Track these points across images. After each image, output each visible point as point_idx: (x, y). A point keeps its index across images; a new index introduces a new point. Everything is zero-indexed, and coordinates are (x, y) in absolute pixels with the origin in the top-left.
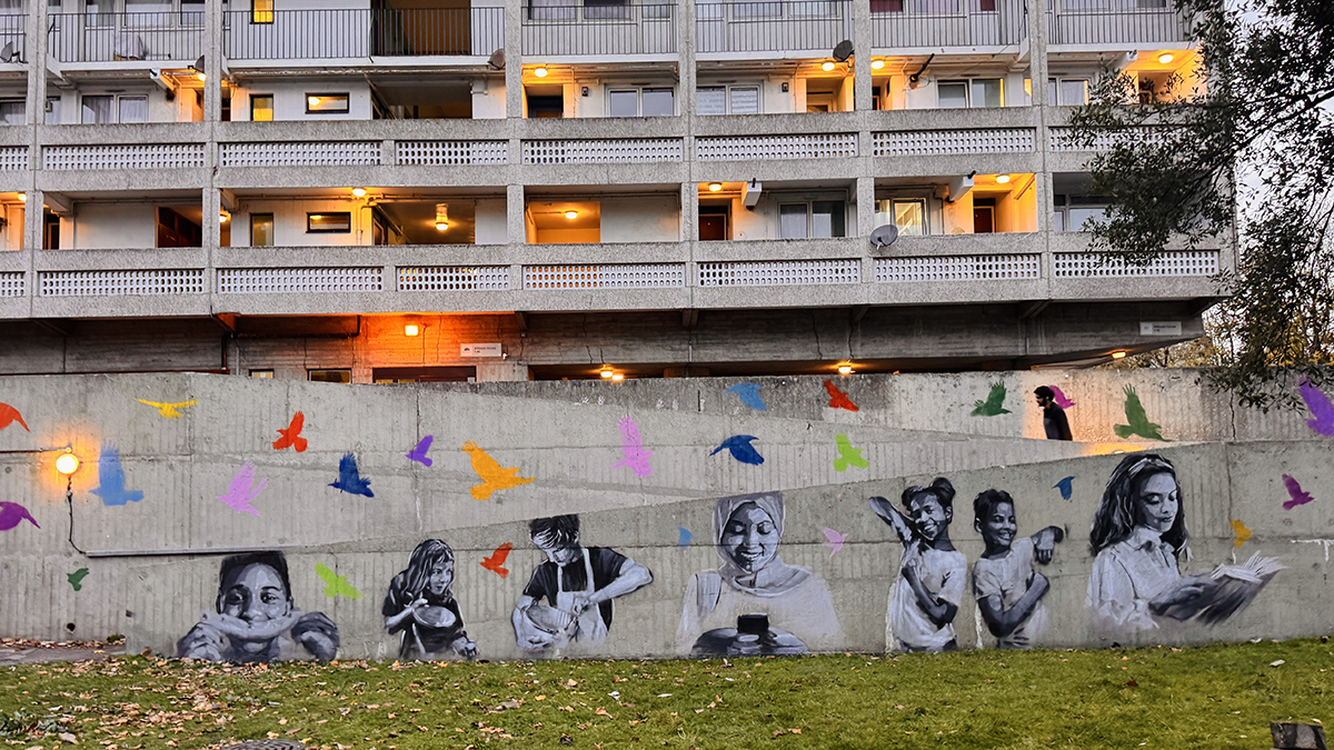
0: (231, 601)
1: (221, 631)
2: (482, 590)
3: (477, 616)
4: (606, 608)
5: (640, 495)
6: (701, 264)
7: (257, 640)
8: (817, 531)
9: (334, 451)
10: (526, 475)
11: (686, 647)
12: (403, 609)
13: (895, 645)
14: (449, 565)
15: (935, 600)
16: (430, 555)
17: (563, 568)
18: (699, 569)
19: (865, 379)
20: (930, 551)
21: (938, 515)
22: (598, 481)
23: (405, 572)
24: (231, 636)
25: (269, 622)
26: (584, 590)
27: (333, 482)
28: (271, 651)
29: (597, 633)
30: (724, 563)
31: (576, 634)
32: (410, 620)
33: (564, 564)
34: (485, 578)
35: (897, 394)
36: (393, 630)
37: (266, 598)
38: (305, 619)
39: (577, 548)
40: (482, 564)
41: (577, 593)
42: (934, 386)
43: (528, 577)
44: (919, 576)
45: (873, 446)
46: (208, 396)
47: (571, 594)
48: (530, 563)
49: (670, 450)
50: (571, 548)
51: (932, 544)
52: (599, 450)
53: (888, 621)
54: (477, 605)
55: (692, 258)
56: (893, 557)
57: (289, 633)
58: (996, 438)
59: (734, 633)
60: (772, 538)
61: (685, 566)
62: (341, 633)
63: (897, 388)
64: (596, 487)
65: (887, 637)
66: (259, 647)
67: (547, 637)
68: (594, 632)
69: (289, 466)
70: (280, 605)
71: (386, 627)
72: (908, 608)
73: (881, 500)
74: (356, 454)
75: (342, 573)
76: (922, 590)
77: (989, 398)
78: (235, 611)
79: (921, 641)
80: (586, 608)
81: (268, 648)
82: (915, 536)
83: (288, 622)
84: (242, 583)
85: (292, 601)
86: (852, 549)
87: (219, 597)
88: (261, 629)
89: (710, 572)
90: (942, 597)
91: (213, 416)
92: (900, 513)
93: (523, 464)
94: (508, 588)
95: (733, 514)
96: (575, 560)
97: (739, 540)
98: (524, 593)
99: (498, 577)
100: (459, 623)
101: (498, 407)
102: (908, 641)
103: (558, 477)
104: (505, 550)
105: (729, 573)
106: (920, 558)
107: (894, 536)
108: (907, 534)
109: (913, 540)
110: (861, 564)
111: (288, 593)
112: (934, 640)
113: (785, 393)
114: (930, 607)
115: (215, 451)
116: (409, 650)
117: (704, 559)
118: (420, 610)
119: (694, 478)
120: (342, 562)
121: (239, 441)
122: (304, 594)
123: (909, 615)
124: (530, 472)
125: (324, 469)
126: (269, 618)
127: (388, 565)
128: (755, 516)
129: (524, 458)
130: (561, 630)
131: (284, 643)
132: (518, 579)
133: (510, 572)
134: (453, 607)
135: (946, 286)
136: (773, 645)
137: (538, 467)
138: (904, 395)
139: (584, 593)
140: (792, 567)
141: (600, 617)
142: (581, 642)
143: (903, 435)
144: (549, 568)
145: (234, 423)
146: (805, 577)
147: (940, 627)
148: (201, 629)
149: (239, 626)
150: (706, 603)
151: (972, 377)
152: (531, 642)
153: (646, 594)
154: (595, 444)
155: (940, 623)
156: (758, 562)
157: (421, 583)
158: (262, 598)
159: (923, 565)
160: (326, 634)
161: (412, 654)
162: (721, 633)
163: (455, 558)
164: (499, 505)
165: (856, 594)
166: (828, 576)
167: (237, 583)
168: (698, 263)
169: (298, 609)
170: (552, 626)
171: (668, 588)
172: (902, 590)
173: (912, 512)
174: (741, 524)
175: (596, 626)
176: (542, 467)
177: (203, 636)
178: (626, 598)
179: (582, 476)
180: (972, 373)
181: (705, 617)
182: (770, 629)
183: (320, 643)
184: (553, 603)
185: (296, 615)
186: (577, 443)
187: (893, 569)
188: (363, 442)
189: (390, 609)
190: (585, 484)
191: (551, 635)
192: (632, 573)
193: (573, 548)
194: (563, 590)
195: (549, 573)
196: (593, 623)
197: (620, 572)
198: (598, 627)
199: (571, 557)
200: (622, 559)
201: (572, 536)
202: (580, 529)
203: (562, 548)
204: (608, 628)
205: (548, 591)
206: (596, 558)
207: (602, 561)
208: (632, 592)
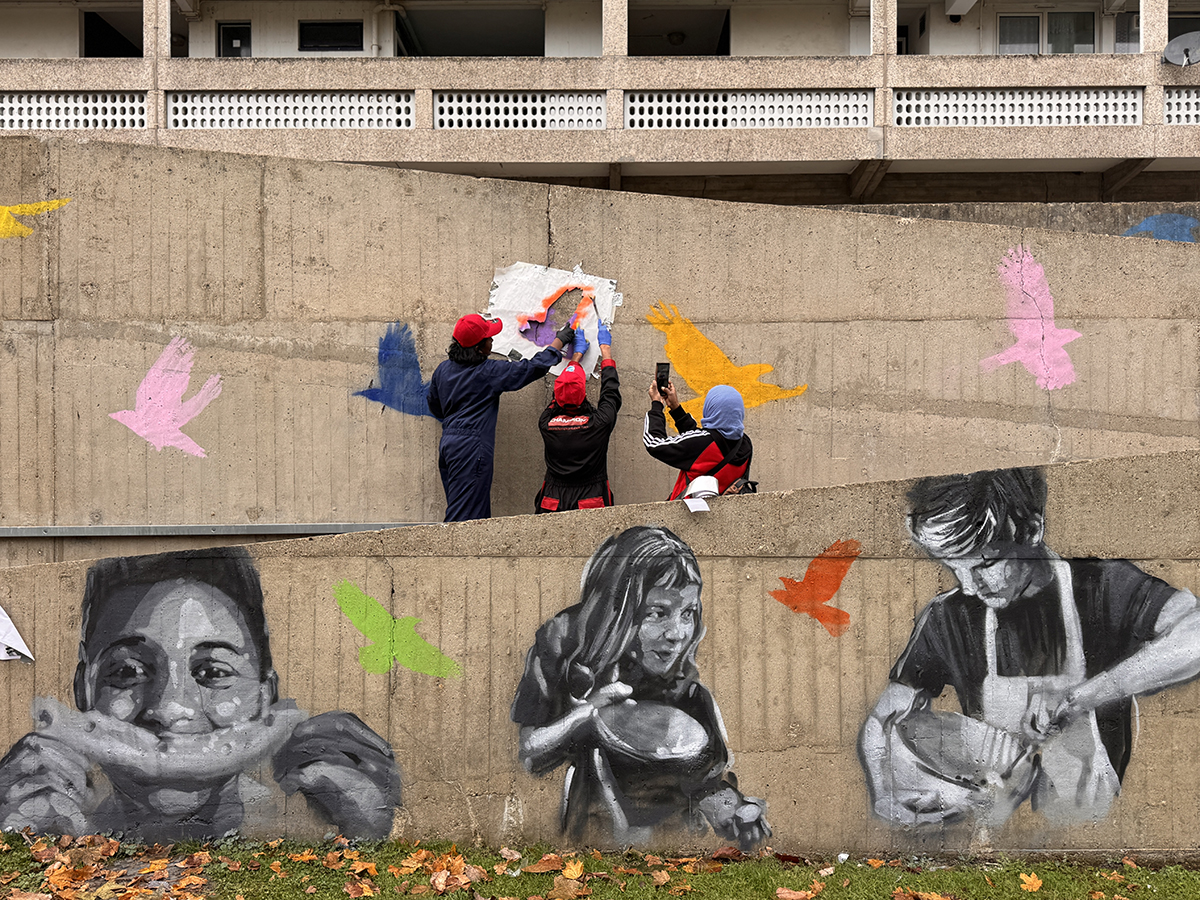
0: (115, 677)
1: (87, 756)
2: (776, 664)
3: (765, 734)
4: (1116, 722)
5: (1047, 428)
6: (899, 92)
7: (184, 781)
9: (367, 320)
10: (788, 379)
12: (567, 709)
14: (688, 595)
16: (639, 569)
17: (999, 612)
22: (951, 394)
23: (573, 612)
24: (114, 770)
25: (214, 738)
26: (1057, 673)
27: (365, 386)
28: (221, 811)
29: (1091, 788)
31: (1033, 787)
32: (582, 742)
33: (1002, 602)
34: (785, 631)
36: (544, 763)
37: (204, 671)
38: (309, 730)
39: (1040, 560)
40: (776, 594)
41: (1037, 681)
43: (903, 633)
46: (89, 190)
47: (1022, 683)
48: (907, 599)
49: (1116, 329)
50: (1021, 560)
52: (956, 327)
54: (763, 704)
55: (885, 81)
57: (266, 766)
62: (406, 768)
64: (945, 408)
66: (189, 800)
67: (953, 795)
68: (1082, 785)
69: (266, 349)
70: (242, 693)
71: (523, 754)
74: (413, 327)
75: (406, 610)
78: (123, 705)
80: (1060, 722)
81: (212, 804)
83: (263, 738)
84: (141, 631)
85: (274, 683)
87: (82, 667)
88: (191, 754)
91: (101, 233)
93: (782, 356)
94: (849, 660)
96: (1032, 591)
98: (893, 678)
99: (821, 632)
100: (716, 750)
101: (726, 226)
103: (859, 385)
104: (840, 558)
111: (264, 661)
115: (104, 313)
116: (584, 817)
118: (612, 712)
119: (1171, 393)
120: (408, 580)
121: (158, 292)
122: (306, 664)
124: (796, 373)
125: (344, 358)
126: (215, 727)
127: (528, 593)
129: (785, 342)
130: (994, 779)
131: (250, 790)
132: (876, 637)
133: (853, 620)
134: (699, 707)
137: (814, 362)
139: (1057, 683)
141: (1100, 747)
142: (1048, 812)
144: (963, 610)
145: (144, 252)
148: (36, 750)
149: (134, 742)
152: (912, 807)
154: (946, 311)
157: (615, 640)
158: (195, 672)
160: (365, 772)
161: (591, 828)
163: (705, 578)
167: (127, 632)
168: (895, 89)
169: (291, 704)
170: (968, 766)
175: (1087, 770)
176: (823, 363)
177: (42, 770)
178: (1173, 698)
179: (914, 384)
183: (351, 794)
184: (972, 705)
185: (284, 717)
186: (904, 307)
188: (429, 301)
189: (533, 708)
190: (920, 402)
191: (966, 792)
192: (1191, 628)
193: (1029, 560)
194: (1000, 673)
195: (961, 624)
196: (1080, 763)
197: (1157, 627)
198: (1095, 773)
199: (1021, 583)
200: (1164, 590)
201: (1026, 527)
202: (1047, 508)
203: (996, 560)
204: (1121, 775)
205: (957, 674)
206: (1089, 587)
207: (1106, 593)
208: (1187, 682)
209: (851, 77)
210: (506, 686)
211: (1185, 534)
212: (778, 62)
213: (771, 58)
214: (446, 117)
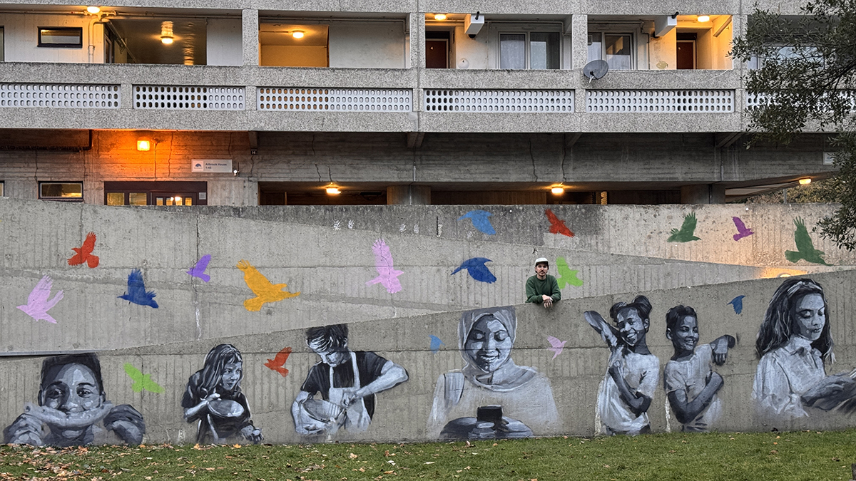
0: (52, 395)
1: (42, 421)
2: (266, 386)
3: (262, 408)
4: (370, 401)
5: (391, 308)
6: (428, 91)
7: (74, 428)
8: (542, 338)
9: (123, 268)
10: (293, 290)
11: (435, 433)
12: (199, 402)
13: (602, 429)
14: (238, 365)
15: (634, 394)
16: (222, 357)
17: (333, 368)
18: (447, 370)
19: (580, 209)
20: (631, 356)
21: (638, 326)
22: (355, 295)
23: (201, 371)
24: (51, 425)
25: (84, 413)
26: (351, 386)
27: (122, 294)
28: (86, 437)
29: (362, 422)
30: (467, 364)
31: (345, 422)
32: (205, 411)
33: (335, 365)
34: (269, 376)
35: (607, 222)
36: (192, 419)
37: (81, 392)
38: (115, 410)
39: (346, 352)
40: (266, 365)
41: (345, 389)
42: (637, 216)
43: (305, 375)
44: (623, 374)
45: (586, 268)
46: (9, 217)
47: (341, 390)
48: (306, 365)
49: (417, 270)
50: (341, 352)
51: (633, 349)
52: (356, 269)
53: (598, 411)
54: (262, 399)
55: (419, 85)
56: (602, 359)
57: (101, 422)
58: (687, 262)
59: (474, 421)
60: (507, 344)
61: (435, 367)
62: (147, 422)
63: (606, 217)
64: (353, 301)
65: (596, 424)
66: (76, 434)
67: (320, 425)
68: (359, 421)
69: (82, 280)
70: (94, 399)
71: (185, 417)
72: (614, 401)
73: (594, 314)
75: (147, 372)
76: (624, 386)
77: (683, 227)
78: (54, 404)
79: (623, 427)
80: (353, 402)
81: (84, 434)
82: (620, 342)
83: (100, 413)
84: (60, 380)
85: (104, 395)
86: (570, 353)
87: (40, 392)
88: (76, 419)
89: (455, 372)
90: (639, 391)
91: (14, 235)
92: (608, 324)
93: (290, 281)
94: (288, 384)
95: (475, 324)
96: (344, 362)
97: (479, 346)
98: (302, 389)
99: (280, 376)
100: (246, 413)
101: (268, 231)
102: (613, 427)
103: (320, 292)
104: (286, 353)
105: (470, 372)
106: (623, 360)
107: (603, 342)
108: (614, 341)
109: (618, 346)
110: (577, 365)
111: (101, 389)
112: (633, 425)
113: (511, 220)
114: (630, 400)
115: (15, 266)
116: (205, 435)
117: (451, 362)
118: (214, 403)
119: (438, 294)
120: (148, 362)
121: (38, 258)
122: (115, 389)
123: (614, 406)
124: (296, 287)
125: (114, 283)
126: (85, 410)
127: (186, 365)
128: (493, 326)
129: (291, 275)
130: (332, 420)
131: (96, 430)
132: (297, 377)
133: (290, 372)
134: (241, 400)
135: (652, 117)
136: (505, 430)
137: (303, 283)
138: (612, 222)
139: (352, 389)
140: (522, 367)
141: (365, 409)
142: (349, 429)
143: (611, 260)
144: (323, 368)
145: (32, 242)
146: (532, 375)
147: (637, 416)
148: (25, 419)
149: (58, 416)
150: (452, 396)
151: (669, 208)
152: (307, 429)
153: (403, 390)
154: (352, 264)
155: (637, 412)
156: (495, 363)
157: (215, 380)
158: (78, 393)
159: (626, 366)
160: (134, 423)
161: (207, 439)
162: (463, 421)
163: (243, 360)
164: (269, 316)
165: (572, 389)
166: (550, 374)
167: (56, 380)
168: (424, 89)
169: (110, 402)
170: (324, 416)
171: (421, 385)
172: (609, 386)
173: (618, 323)
174: (481, 332)
175: (361, 416)
176: (306, 284)
177: (27, 425)
179: (341, 291)
180: (669, 205)
181: (451, 408)
182: (503, 418)
183: (129, 430)
184: (326, 397)
185: (107, 406)
186: (337, 262)
187: (603, 369)
188: (148, 260)
189: (188, 402)
190: (344, 298)
191: (324, 424)
192: (392, 372)
193: (343, 352)
194: (334, 387)
195: (322, 372)
196: (359, 414)
197: (382, 372)
198: (363, 417)
199: (341, 359)
200: (384, 361)
201: (342, 342)
202: (348, 336)
203: (333, 352)
204: (371, 418)
205: (320, 386)
206: (361, 360)
207: (366, 362)
208: (391, 388)
209: (398, 81)
210: (179, 396)
211: (390, 343)
212: (353, 71)
213: (348, 69)
214: (141, 101)
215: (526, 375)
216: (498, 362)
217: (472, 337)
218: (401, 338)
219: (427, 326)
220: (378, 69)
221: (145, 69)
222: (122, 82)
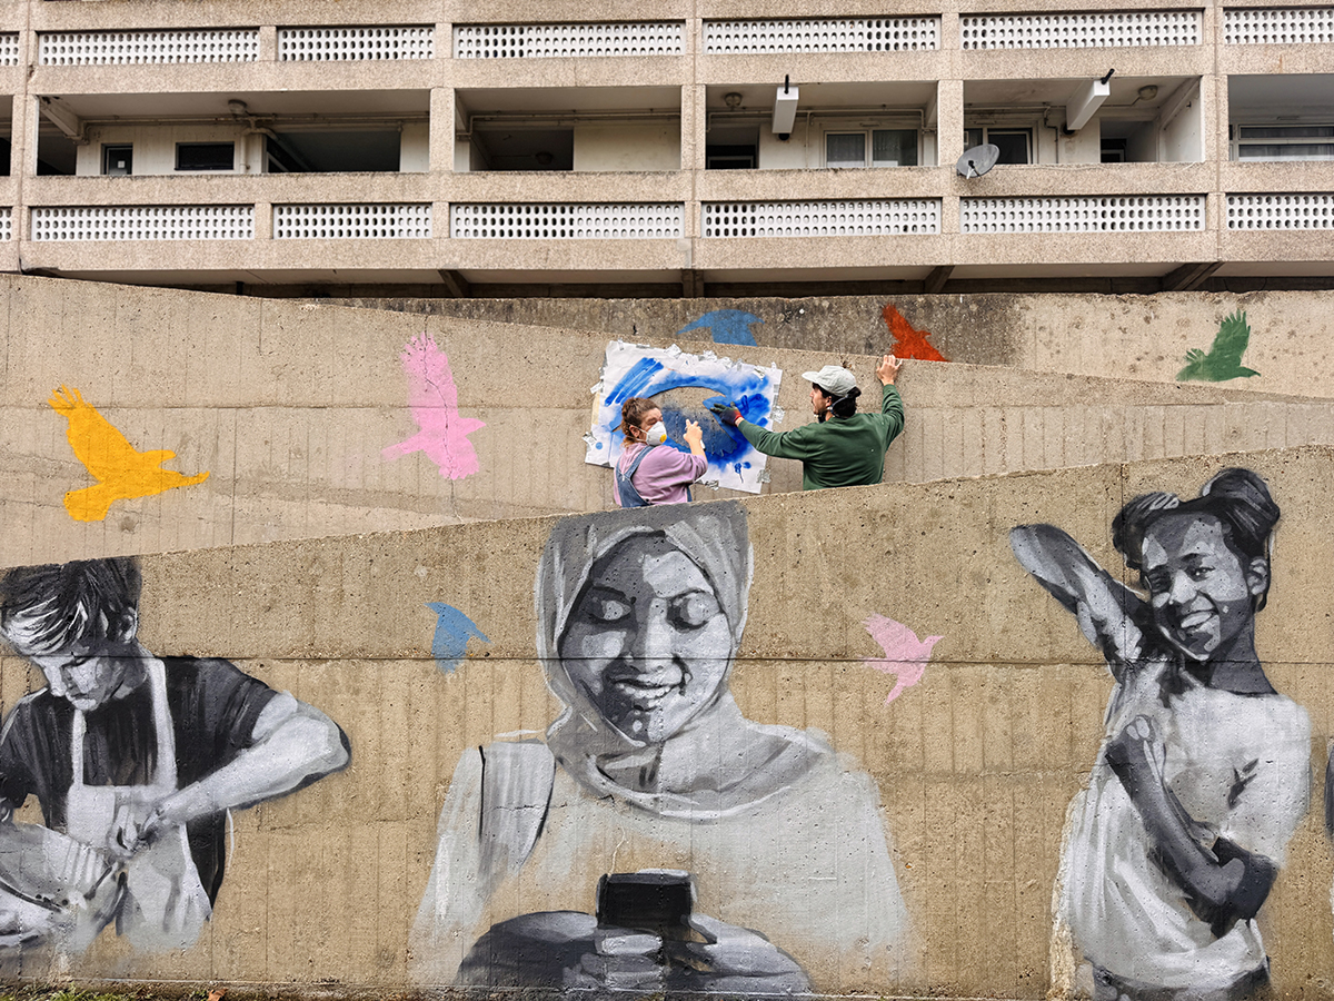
4: (208, 839)
6: (708, 205)
8: (846, 623)
10: (189, 465)
11: (440, 966)
13: (1075, 978)
15: (1208, 846)
17: (88, 715)
18: (490, 730)
19: (966, 305)
20: (1198, 698)
21: (1225, 583)
22: (353, 483)
26: (146, 782)
29: (180, 912)
30: (564, 711)
31: (119, 911)
33: (91, 704)
35: (1029, 334)
39: (132, 658)
41: (125, 791)
42: (1104, 320)
44: (1161, 769)
47: (109, 792)
49: (521, 419)
50: (113, 658)
51: (1204, 673)
52: (359, 414)
53: (1061, 906)
55: (694, 195)
56: (1080, 708)
59: (587, 926)
60: (712, 642)
61: (450, 720)
63: (1029, 322)
64: (347, 497)
65: (1055, 957)
67: (33, 917)
68: (170, 908)
72: (1125, 870)
73: (1049, 535)
76: (1167, 814)
77: (1216, 344)
79: (1162, 971)
80: (148, 837)
82: (1152, 645)
86: (954, 681)
89: (521, 740)
90: (1228, 834)
92: (1106, 576)
93: (184, 442)
95: (599, 566)
96: (123, 692)
97: (612, 645)
102: (1120, 970)
103: (261, 473)
105: (578, 743)
106: (1165, 714)
107: (1086, 645)
108: (1128, 640)
109: (1144, 659)
110: (983, 728)
112: (1200, 968)
113: (803, 331)
114: (1190, 867)
117: (506, 702)
123: (1125, 890)
124: (199, 460)
128: (663, 574)
129: (187, 428)
130: (76, 899)
136: (701, 967)
137: (217, 449)
138: (1043, 335)
139: (145, 793)
140: (770, 731)
141: (190, 866)
142: (131, 936)
144: (51, 711)
146: (808, 762)
147: (1220, 930)
150: (506, 831)
151: (1182, 301)
153: (326, 802)
154: (347, 399)
155: (1219, 917)
156: (667, 712)
159: (1175, 737)
162: (546, 926)
164: (127, 535)
165: (963, 821)
166: (877, 759)
168: (703, 203)
170: (49, 884)
171: (395, 784)
172: (1105, 815)
173: (1143, 574)
174: (619, 596)
175: (176, 891)
176: (226, 451)
178: (270, 812)
179: (317, 473)
180: (1183, 295)
181: (500, 875)
182: (696, 919)
184: (55, 817)
186: (307, 394)
187: (1082, 748)
190: (321, 491)
191: (47, 912)
192: (291, 735)
193: (122, 658)
194: (87, 781)
195: (48, 728)
196: (168, 883)
197: (255, 734)
198: (185, 895)
199: (112, 684)
200: (263, 693)
201: (119, 622)
202: (141, 601)
203: (88, 657)
204: (213, 898)
205: (41, 782)
206: (184, 688)
207: (202, 695)
208: (285, 795)
209: (662, 191)
211: (287, 630)
212: (593, 177)
213: (586, 174)
214: (285, 228)
215: (785, 759)
216: (680, 707)
217: (586, 612)
218: (325, 610)
219: (422, 571)
220: (631, 173)
221: (288, 179)
222: (257, 200)
